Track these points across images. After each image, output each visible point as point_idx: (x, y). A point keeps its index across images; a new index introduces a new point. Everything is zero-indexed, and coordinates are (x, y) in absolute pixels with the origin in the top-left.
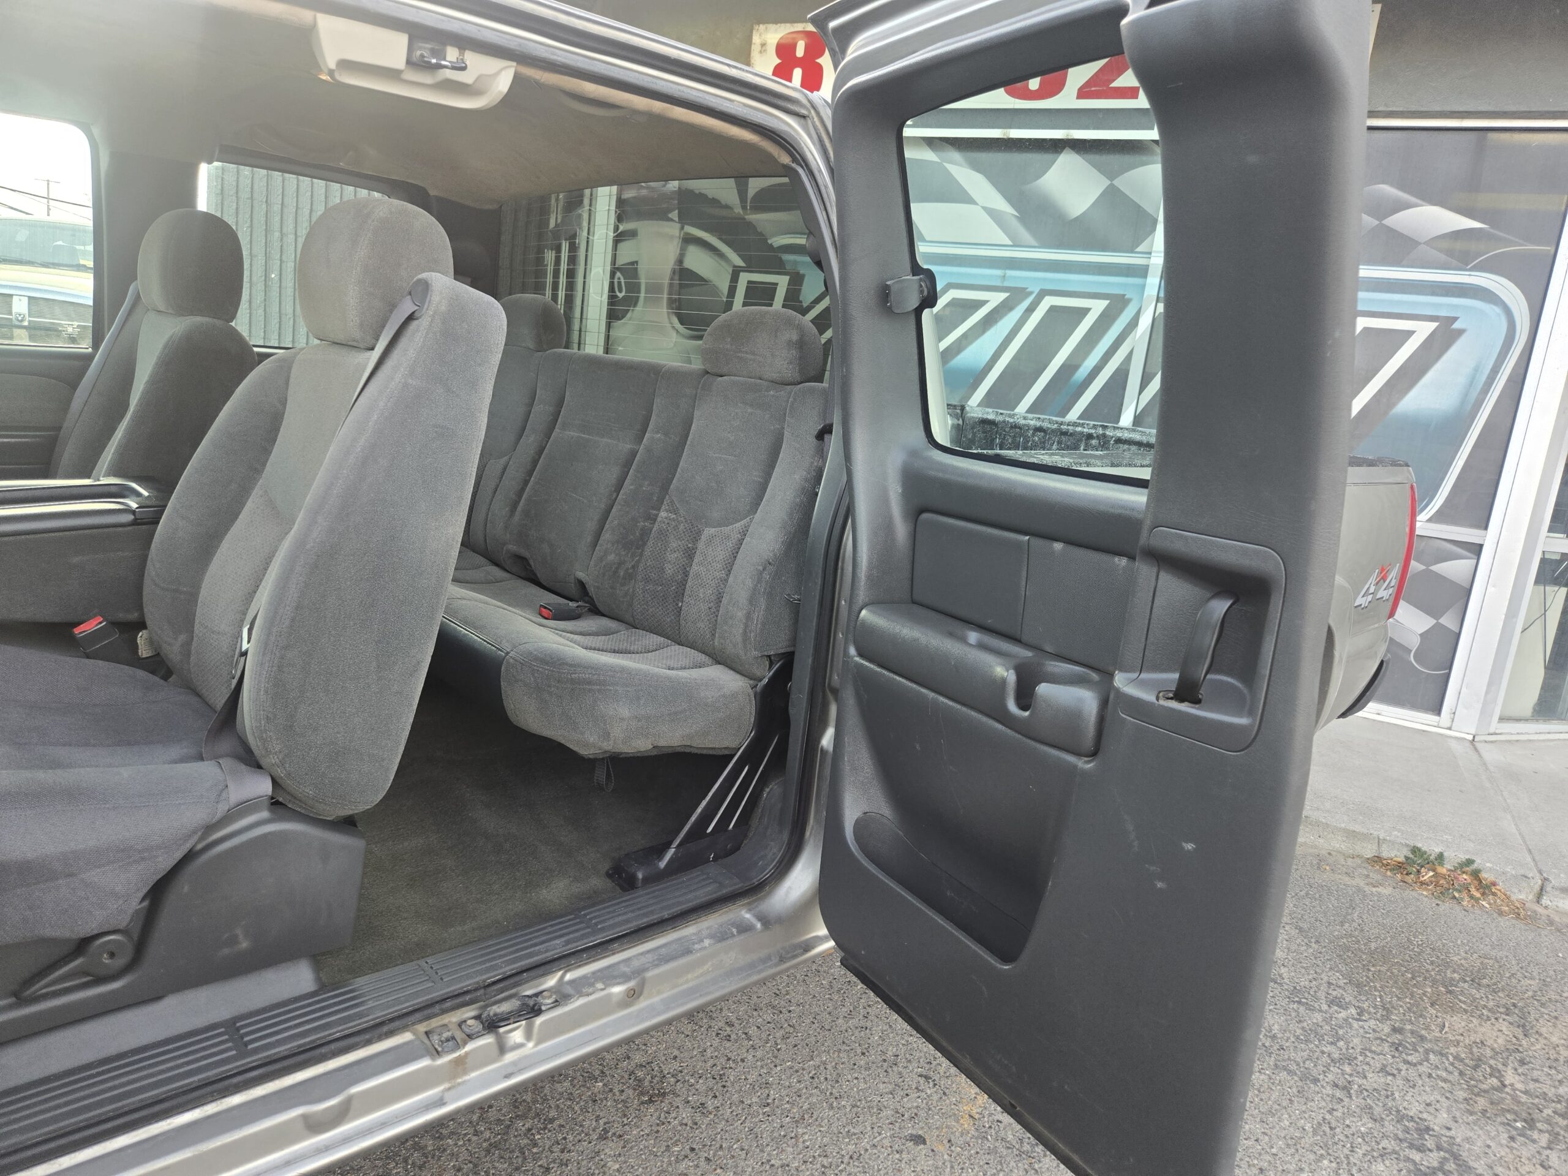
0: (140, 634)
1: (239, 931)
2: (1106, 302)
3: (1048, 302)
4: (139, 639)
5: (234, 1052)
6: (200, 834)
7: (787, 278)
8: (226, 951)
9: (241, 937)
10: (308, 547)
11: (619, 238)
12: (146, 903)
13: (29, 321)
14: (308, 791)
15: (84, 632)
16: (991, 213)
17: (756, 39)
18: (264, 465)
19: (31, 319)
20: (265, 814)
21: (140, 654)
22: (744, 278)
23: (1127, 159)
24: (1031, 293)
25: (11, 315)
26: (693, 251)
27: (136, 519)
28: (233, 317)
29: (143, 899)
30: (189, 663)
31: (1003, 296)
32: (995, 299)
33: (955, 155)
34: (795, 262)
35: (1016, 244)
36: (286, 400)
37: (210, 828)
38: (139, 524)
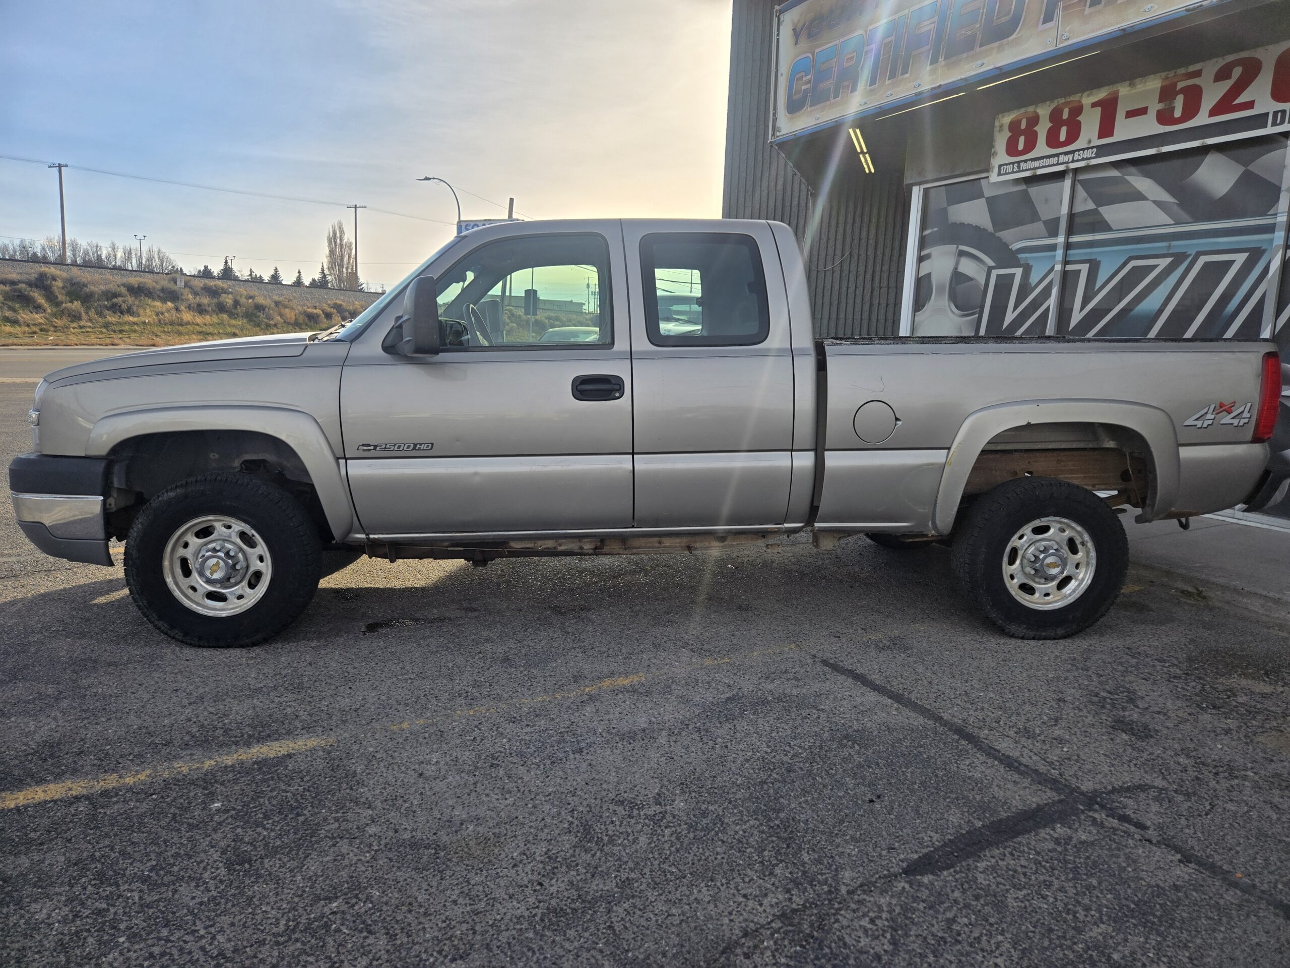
2: (1247, 254)
3: (1203, 260)
7: (1021, 269)
11: (921, 259)
16: (1159, 204)
17: (997, 124)
22: (995, 273)
23: (1256, 150)
24: (1189, 255)
26: (964, 261)
31: (1169, 260)
32: (1164, 263)
33: (1133, 170)
34: (1027, 258)
35: (1177, 223)
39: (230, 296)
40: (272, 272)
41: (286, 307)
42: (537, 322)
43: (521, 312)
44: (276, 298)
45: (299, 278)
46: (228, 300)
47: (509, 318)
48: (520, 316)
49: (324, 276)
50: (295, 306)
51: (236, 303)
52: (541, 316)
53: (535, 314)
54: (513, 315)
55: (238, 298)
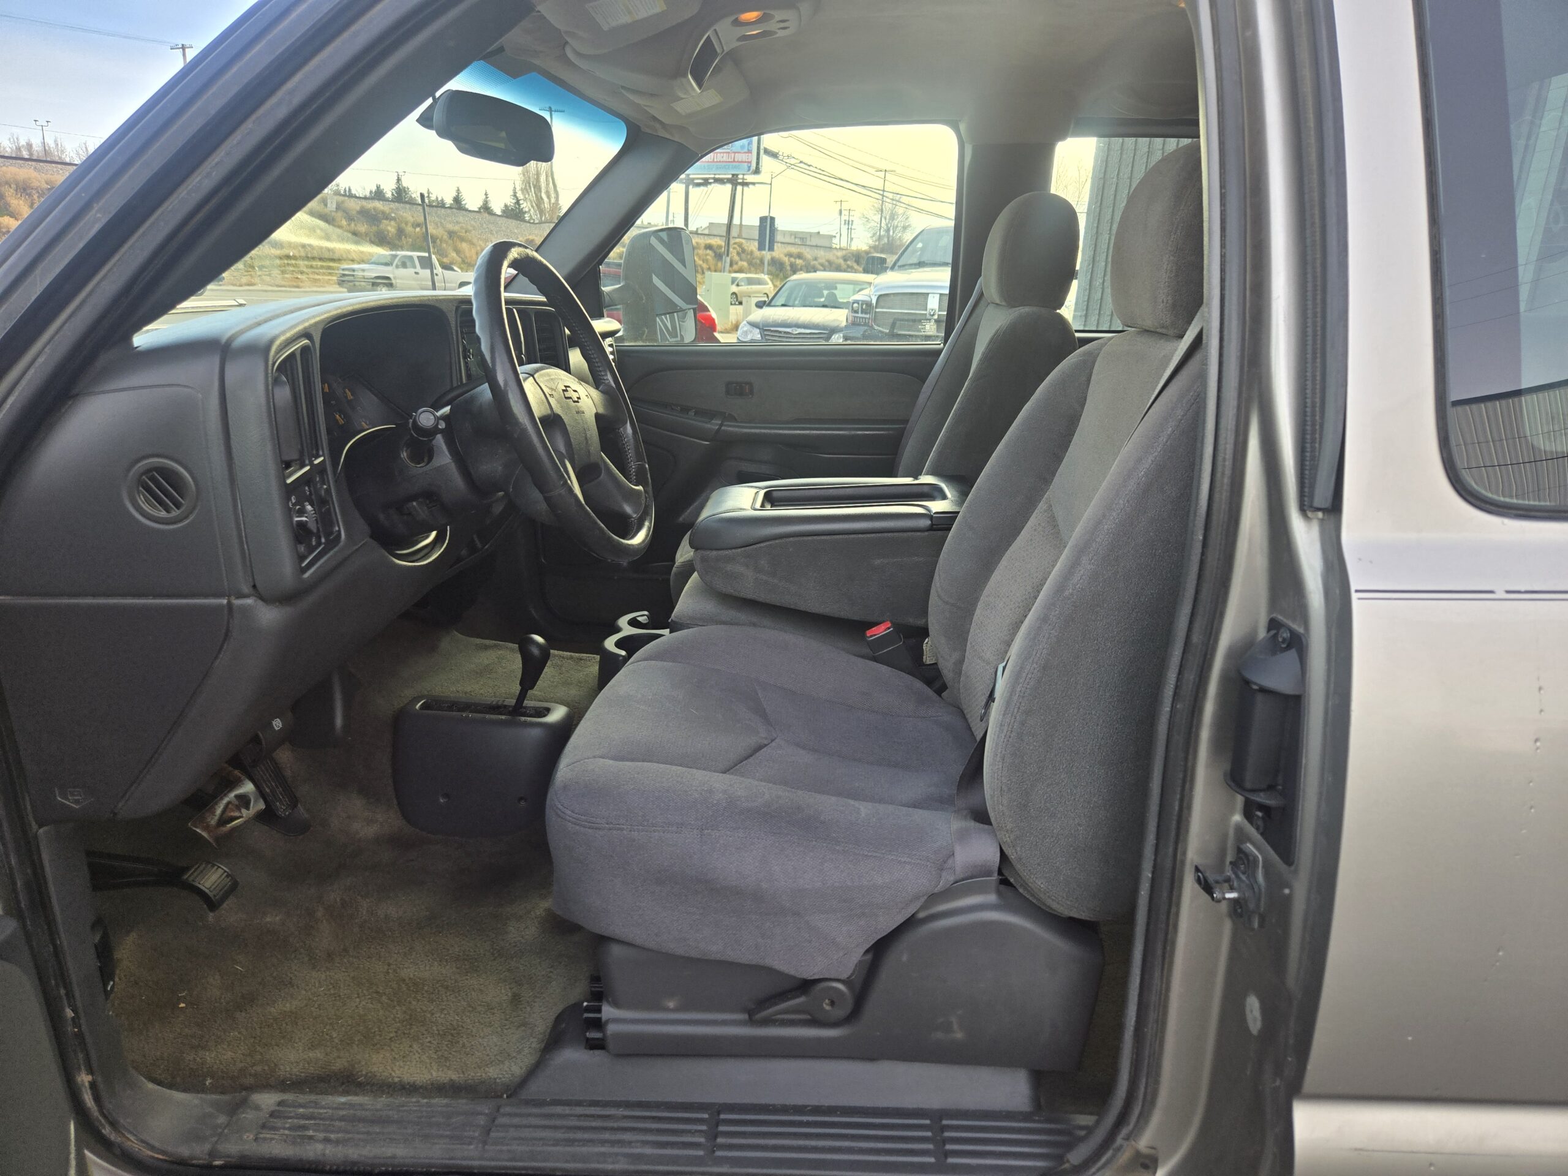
0: (927, 640)
1: (954, 1020)
4: (924, 645)
5: (932, 1160)
6: (923, 900)
8: (939, 1035)
9: (955, 1027)
10: (1067, 593)
12: (869, 957)
13: (939, 315)
14: (1039, 883)
15: (875, 635)
18: (1054, 474)
19: (940, 313)
20: (992, 898)
21: (924, 660)
25: (926, 310)
27: (932, 525)
28: (1060, 305)
29: (867, 951)
30: (959, 682)
36: (1085, 400)
37: (934, 898)
38: (935, 530)
39: (393, 223)
40: (454, 194)
41: (462, 239)
42: (773, 262)
43: (753, 246)
44: (450, 227)
45: (486, 203)
46: (391, 228)
47: (738, 254)
48: (752, 253)
49: (518, 202)
50: (475, 241)
51: (401, 232)
52: (779, 252)
53: (771, 249)
54: (744, 251)
55: (403, 225)
